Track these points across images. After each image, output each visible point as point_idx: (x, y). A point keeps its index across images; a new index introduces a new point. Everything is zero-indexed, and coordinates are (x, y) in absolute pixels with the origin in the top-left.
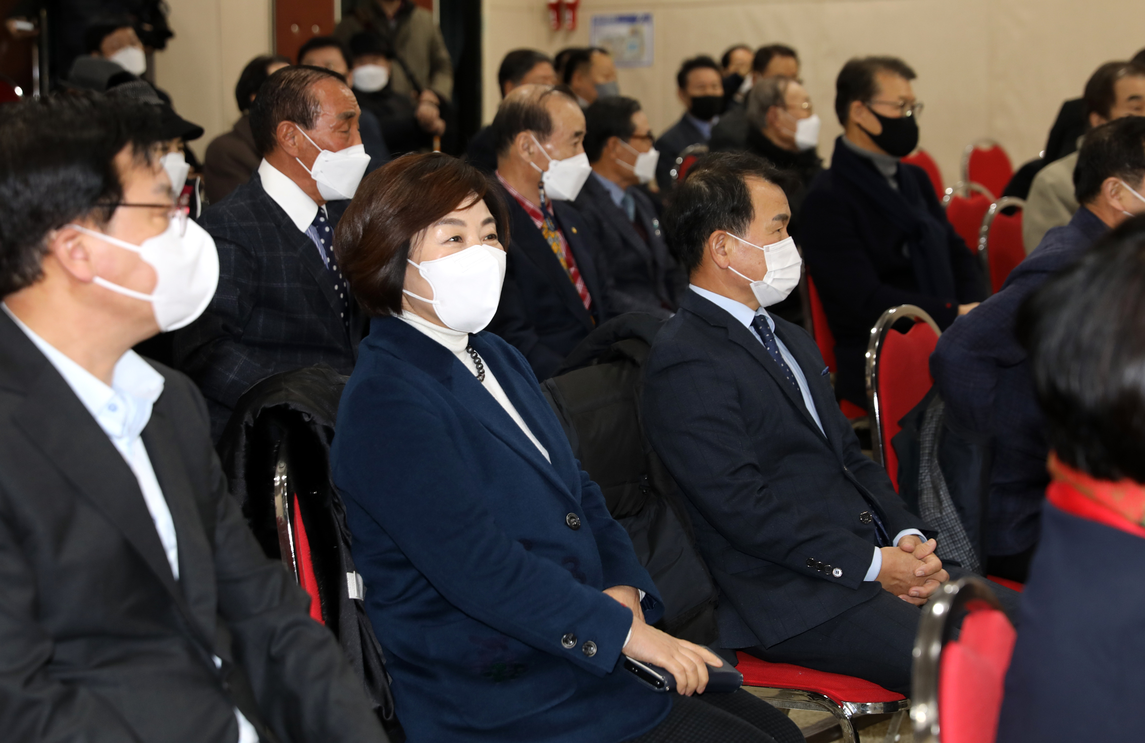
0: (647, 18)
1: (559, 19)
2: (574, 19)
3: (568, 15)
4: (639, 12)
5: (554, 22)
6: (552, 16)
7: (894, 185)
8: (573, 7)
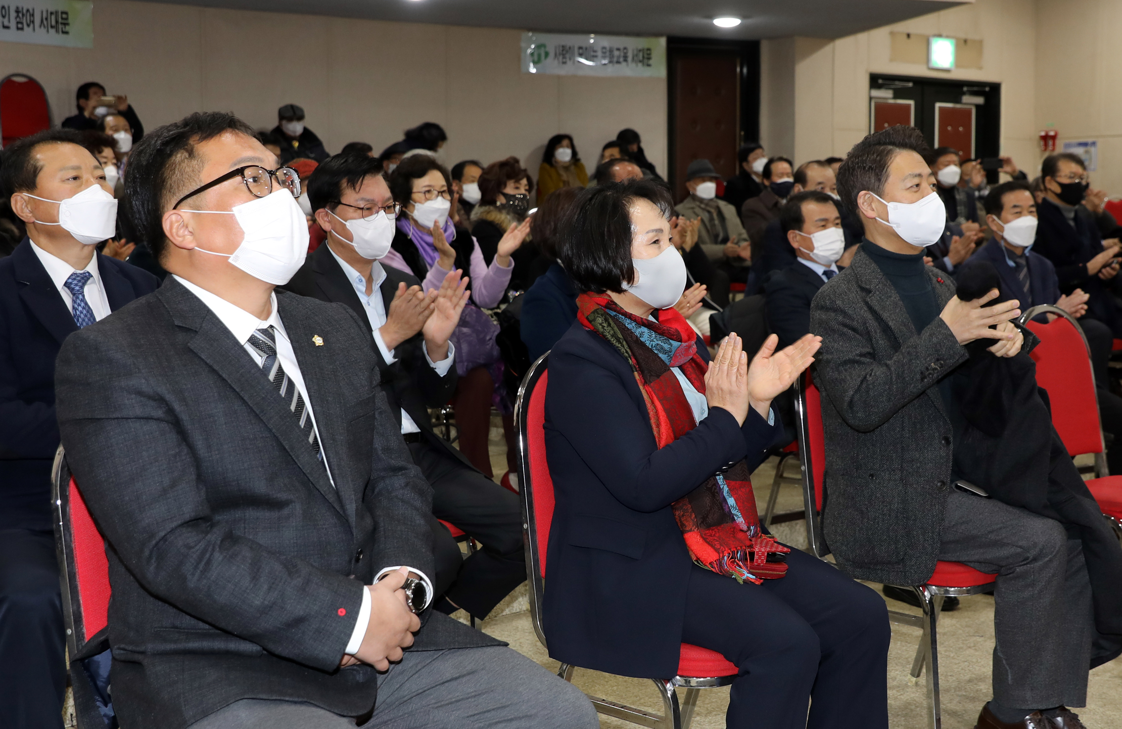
0: (1094, 144)
1: (1046, 145)
2: (1054, 145)
3: (1050, 143)
4: (1090, 140)
5: (1043, 148)
6: (1042, 143)
7: (1072, 223)
8: (1054, 138)
